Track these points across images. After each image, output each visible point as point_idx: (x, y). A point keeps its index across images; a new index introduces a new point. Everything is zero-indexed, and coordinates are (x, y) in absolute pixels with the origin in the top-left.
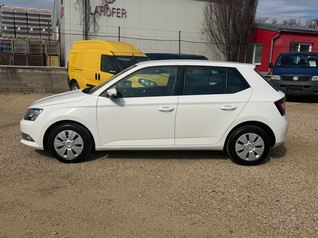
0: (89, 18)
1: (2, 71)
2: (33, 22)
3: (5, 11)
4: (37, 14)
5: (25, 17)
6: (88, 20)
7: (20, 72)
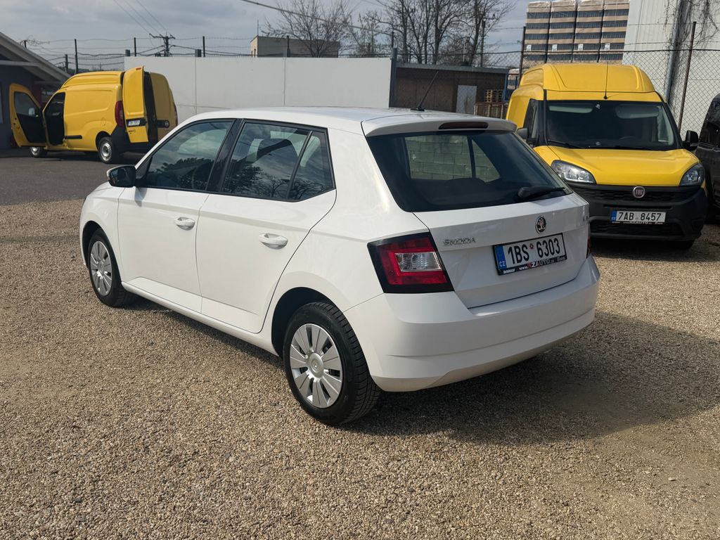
0: (691, 7)
1: (427, 140)
2: (586, 31)
3: (533, 11)
4: (597, 11)
5: (571, 19)
6: (689, 12)
7: (456, 142)
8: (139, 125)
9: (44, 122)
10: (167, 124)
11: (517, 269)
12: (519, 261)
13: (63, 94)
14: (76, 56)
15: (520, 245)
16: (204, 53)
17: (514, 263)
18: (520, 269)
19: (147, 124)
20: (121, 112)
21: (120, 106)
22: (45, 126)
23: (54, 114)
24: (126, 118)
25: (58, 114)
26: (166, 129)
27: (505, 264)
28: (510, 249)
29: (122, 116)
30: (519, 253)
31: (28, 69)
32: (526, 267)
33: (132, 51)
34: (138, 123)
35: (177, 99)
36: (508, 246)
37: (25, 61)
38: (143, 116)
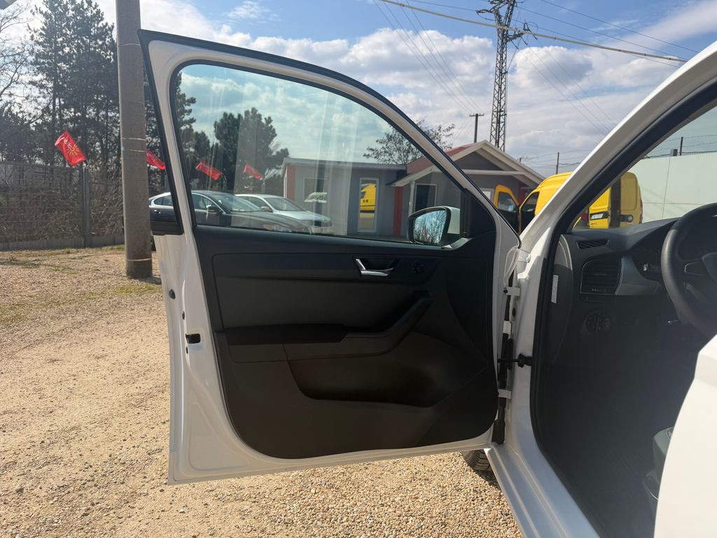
8: (601, 218)
9: (520, 217)
10: (630, 218)
13: (538, 193)
14: (557, 166)
16: (681, 153)
19: (609, 217)
22: (520, 220)
23: (529, 210)
24: (591, 212)
25: (532, 210)
26: (628, 223)
34: (601, 216)
35: (645, 195)
37: (515, 170)
38: (606, 210)
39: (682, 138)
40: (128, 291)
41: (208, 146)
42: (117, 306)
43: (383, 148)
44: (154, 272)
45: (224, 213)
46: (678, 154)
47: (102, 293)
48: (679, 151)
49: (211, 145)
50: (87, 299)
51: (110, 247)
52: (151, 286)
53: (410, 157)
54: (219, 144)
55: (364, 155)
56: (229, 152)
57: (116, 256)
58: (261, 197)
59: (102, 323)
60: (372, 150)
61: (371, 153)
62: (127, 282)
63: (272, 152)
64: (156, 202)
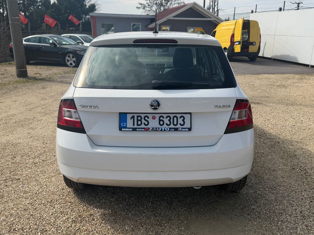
8: (238, 44)
10: (254, 44)
11: (134, 130)
12: (138, 125)
13: (216, 31)
14: (234, 14)
15: (143, 116)
16: (284, 9)
17: (134, 125)
18: (137, 130)
19: (241, 44)
20: (233, 38)
21: (233, 36)
24: (235, 41)
27: (126, 125)
28: (133, 117)
29: (233, 40)
30: (141, 120)
31: (213, 21)
32: (143, 130)
33: (254, 11)
34: (238, 43)
36: (132, 115)
38: (239, 40)
39: (285, 1)
40: (19, 82)
41: (50, 3)
42: (16, 87)
43: (147, 3)
44: (28, 75)
45: (58, 46)
46: (282, 10)
47: (9, 83)
48: (283, 8)
49: (52, 3)
50: (4, 85)
51: (5, 63)
52: (28, 80)
53: (162, 8)
54: (56, 2)
55: (137, 8)
56: (62, 7)
57: (9, 68)
58: (77, 35)
59: (12, 93)
60: (141, 4)
61: (140, 6)
62: (18, 79)
63: (86, 6)
64: (25, 41)
